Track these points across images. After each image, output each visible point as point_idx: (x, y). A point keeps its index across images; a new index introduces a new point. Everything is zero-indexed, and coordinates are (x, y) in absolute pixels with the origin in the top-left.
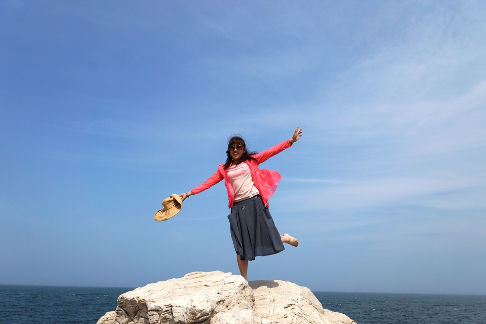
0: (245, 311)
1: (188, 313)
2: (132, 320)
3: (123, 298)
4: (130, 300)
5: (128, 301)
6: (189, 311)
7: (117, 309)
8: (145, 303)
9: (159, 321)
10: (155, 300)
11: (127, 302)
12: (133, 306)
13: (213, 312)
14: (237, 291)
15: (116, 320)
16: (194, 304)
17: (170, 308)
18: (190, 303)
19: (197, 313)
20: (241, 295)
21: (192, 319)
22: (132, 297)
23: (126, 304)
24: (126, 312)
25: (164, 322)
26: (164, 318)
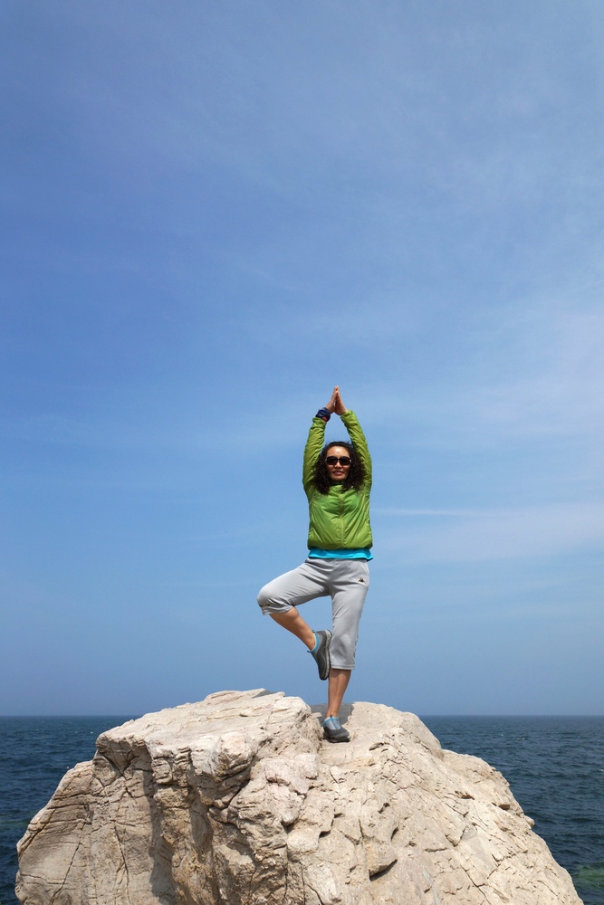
0: (304, 756)
1: (217, 760)
2: (122, 775)
3: (105, 739)
4: (118, 741)
5: (116, 743)
6: (217, 758)
7: (95, 757)
8: (145, 746)
9: (170, 775)
10: (161, 741)
11: (114, 746)
12: (124, 751)
13: (255, 758)
14: (292, 723)
15: (94, 776)
16: (225, 746)
17: (187, 753)
18: (219, 745)
19: (230, 759)
20: (300, 730)
21: (224, 770)
22: (122, 737)
23: (110, 748)
24: (111, 761)
25: (178, 775)
26: (177, 770)
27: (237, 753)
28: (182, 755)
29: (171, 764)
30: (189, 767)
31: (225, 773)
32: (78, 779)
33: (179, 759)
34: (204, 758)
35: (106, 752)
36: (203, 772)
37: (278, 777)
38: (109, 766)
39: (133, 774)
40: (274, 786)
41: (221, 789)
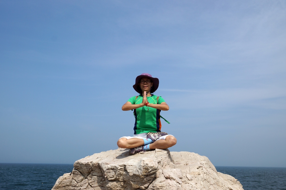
0: (174, 170)
1: (142, 169)
2: (86, 178)
3: (78, 163)
4: (85, 164)
5: (84, 164)
6: (142, 168)
7: (73, 171)
8: (99, 165)
9: (115, 176)
10: (108, 163)
11: (82, 166)
12: (87, 168)
15: (73, 179)
17: (123, 167)
21: (145, 173)
22: (86, 162)
23: (81, 167)
24: (81, 172)
25: (119, 176)
26: (119, 174)
27: (152, 166)
28: (121, 168)
29: (115, 172)
30: (124, 173)
31: (146, 174)
32: (65, 180)
33: (120, 169)
34: (133, 168)
35: (78, 169)
36: (134, 174)
37: (170, 176)
38: (79, 175)
39: (92, 177)
40: (169, 180)
41: (144, 181)
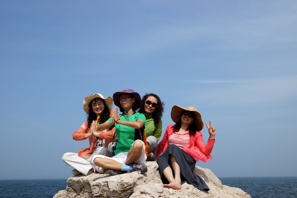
0: (157, 184)
2: (79, 195)
3: (71, 180)
4: (76, 181)
6: (119, 184)
7: (67, 188)
8: (88, 182)
11: (74, 183)
12: (79, 185)
13: (135, 184)
14: (152, 172)
15: (67, 195)
18: (120, 179)
19: (124, 184)
20: (155, 174)
22: (78, 179)
25: (103, 192)
27: (127, 182)
28: (104, 184)
29: (100, 188)
30: (107, 189)
31: (122, 190)
34: (113, 184)
35: (71, 186)
36: (113, 190)
37: (145, 191)
38: (73, 191)
39: (84, 194)
40: (144, 195)
41: (121, 196)
